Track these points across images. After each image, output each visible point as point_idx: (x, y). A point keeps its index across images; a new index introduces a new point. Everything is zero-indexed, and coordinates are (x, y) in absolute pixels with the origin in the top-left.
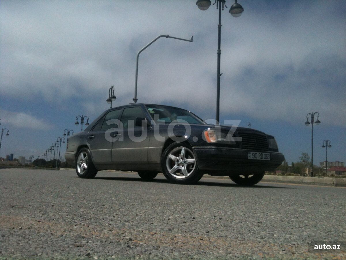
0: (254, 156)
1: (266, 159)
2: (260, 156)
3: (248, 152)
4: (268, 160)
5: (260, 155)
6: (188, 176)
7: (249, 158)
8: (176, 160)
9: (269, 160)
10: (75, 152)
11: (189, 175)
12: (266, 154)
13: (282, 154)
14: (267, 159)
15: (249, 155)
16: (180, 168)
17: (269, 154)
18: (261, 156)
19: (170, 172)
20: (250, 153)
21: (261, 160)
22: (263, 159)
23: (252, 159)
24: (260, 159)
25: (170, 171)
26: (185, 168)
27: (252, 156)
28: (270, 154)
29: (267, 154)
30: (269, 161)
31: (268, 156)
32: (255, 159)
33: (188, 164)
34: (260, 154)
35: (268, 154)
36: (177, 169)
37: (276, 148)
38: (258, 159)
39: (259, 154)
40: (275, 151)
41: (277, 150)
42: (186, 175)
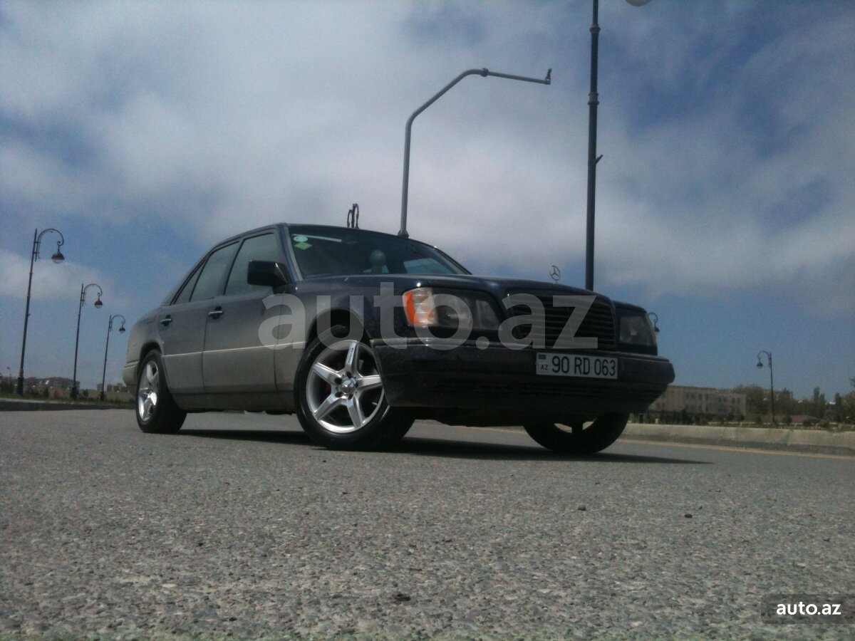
0: (558, 365)
1: (602, 376)
2: (579, 366)
3: (538, 354)
4: (609, 377)
5: (578, 362)
6: (362, 426)
7: (539, 371)
8: (333, 381)
9: (615, 377)
10: (137, 363)
11: (364, 422)
12: (602, 359)
13: (668, 361)
14: (606, 374)
15: (540, 362)
16: (343, 403)
17: (613, 361)
18: (582, 367)
19: (314, 415)
20: (544, 357)
21: (585, 379)
22: (592, 375)
23: (552, 373)
24: (578, 375)
25: (315, 411)
26: (357, 402)
27: (551, 366)
28: (616, 360)
29: (605, 360)
30: (614, 380)
31: (610, 366)
32: (561, 373)
33: (366, 389)
34: (579, 359)
35: (609, 359)
36: (337, 405)
37: (648, 344)
38: (571, 373)
39: (576, 359)
40: (641, 352)
41: (653, 349)
42: (359, 423)
